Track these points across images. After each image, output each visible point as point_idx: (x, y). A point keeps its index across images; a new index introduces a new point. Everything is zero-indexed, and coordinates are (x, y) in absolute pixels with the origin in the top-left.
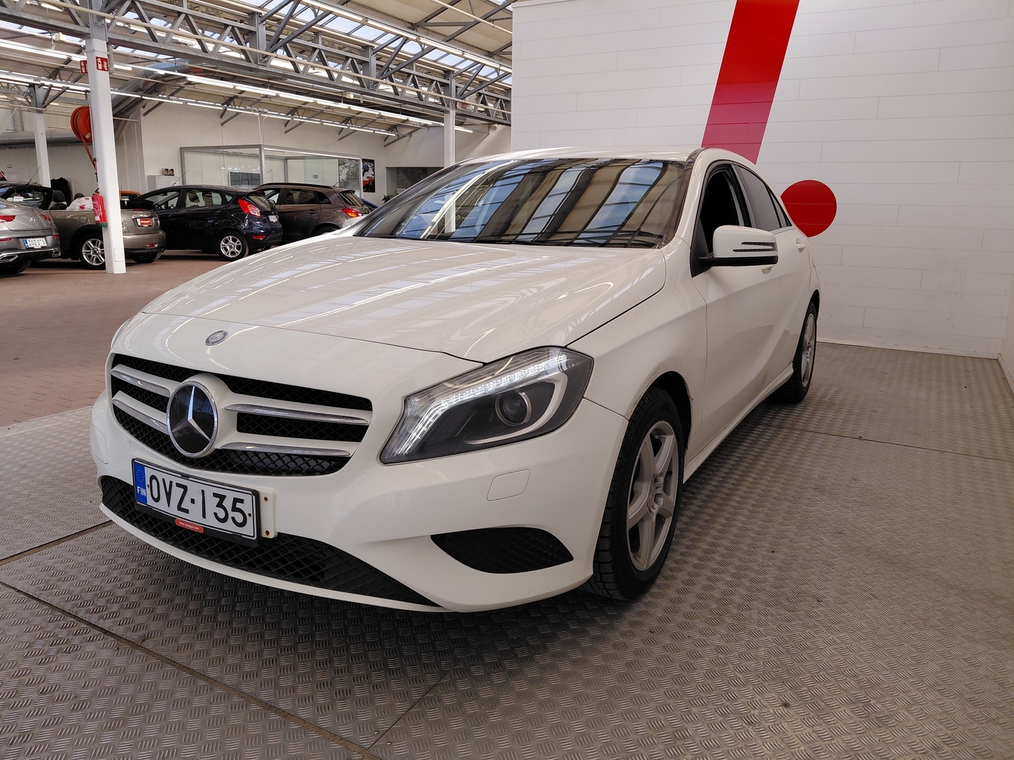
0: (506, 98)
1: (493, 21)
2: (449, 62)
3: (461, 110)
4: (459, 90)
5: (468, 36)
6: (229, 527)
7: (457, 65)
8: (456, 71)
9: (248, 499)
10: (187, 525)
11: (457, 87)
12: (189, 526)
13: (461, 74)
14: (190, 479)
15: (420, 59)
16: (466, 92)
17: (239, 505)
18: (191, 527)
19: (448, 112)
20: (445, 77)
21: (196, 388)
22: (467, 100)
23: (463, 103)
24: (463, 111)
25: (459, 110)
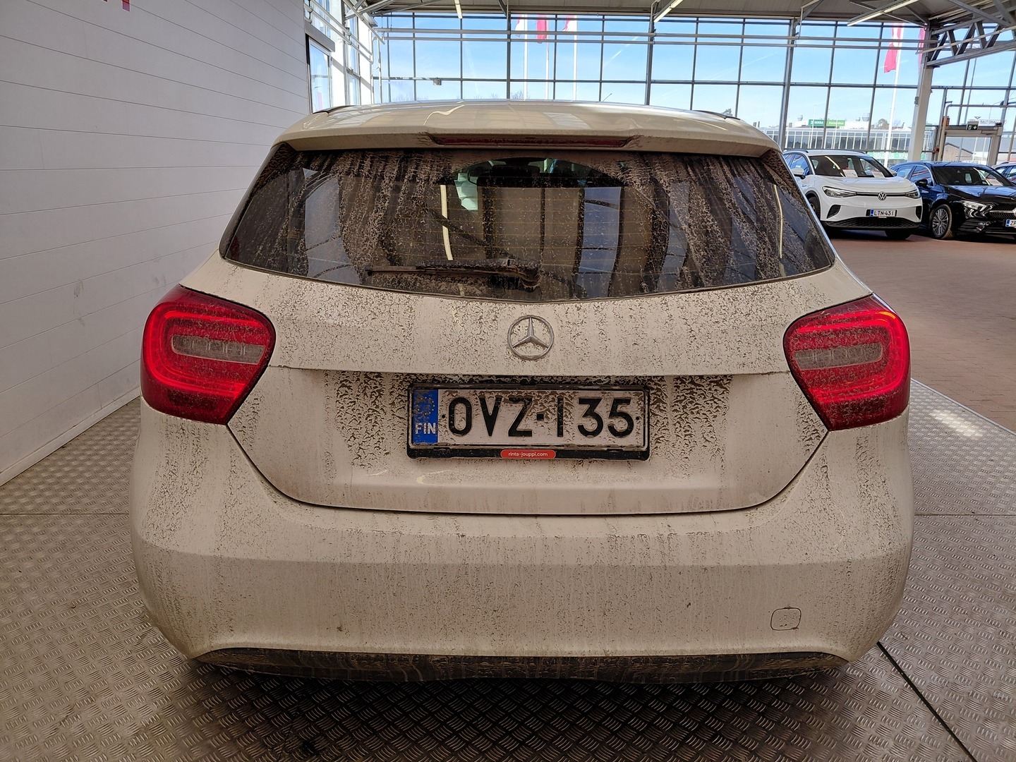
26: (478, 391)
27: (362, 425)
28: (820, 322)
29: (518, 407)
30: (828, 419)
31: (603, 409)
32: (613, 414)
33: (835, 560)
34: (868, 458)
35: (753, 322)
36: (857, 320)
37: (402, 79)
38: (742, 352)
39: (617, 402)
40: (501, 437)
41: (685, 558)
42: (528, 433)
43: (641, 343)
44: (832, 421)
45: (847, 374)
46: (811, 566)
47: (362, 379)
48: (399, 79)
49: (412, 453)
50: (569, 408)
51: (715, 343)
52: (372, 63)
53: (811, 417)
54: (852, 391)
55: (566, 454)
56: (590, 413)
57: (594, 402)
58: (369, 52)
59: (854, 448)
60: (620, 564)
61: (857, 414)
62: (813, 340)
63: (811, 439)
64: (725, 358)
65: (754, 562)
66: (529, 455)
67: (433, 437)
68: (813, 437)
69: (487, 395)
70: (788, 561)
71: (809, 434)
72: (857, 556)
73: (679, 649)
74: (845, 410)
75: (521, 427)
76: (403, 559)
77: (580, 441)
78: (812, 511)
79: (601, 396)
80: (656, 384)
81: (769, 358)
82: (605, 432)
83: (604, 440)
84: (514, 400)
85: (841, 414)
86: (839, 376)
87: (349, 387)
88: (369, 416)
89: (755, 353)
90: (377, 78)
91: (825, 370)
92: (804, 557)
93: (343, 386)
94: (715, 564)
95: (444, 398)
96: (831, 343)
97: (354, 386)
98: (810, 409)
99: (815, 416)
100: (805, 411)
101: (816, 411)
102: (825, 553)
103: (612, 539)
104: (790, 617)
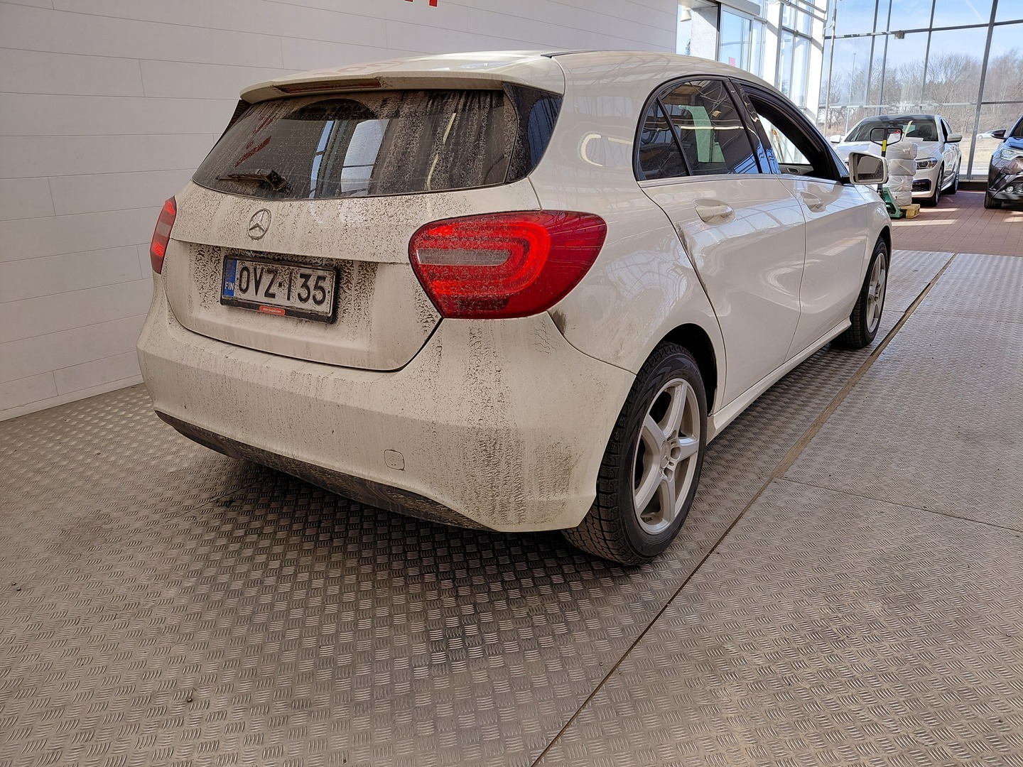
26: (254, 263)
27: (208, 280)
28: (448, 227)
29: (271, 276)
30: (441, 307)
31: (311, 283)
32: (317, 287)
33: (423, 418)
34: (483, 348)
35: (392, 222)
36: (487, 228)
37: (859, 36)
38: (375, 245)
39: (320, 278)
40: (261, 297)
41: (328, 396)
42: (273, 296)
43: (313, 231)
44: (445, 309)
45: (460, 272)
46: (404, 419)
47: (211, 250)
48: (855, 36)
49: (223, 302)
50: (295, 280)
51: (359, 236)
52: (825, 22)
53: (426, 303)
54: (464, 287)
55: (290, 313)
56: (305, 286)
57: (307, 277)
58: (823, 12)
59: (468, 336)
60: (294, 391)
61: (467, 306)
62: (436, 240)
63: (427, 322)
64: (361, 248)
65: (366, 407)
66: (272, 311)
67: (231, 292)
68: (429, 320)
69: (258, 267)
70: (389, 411)
71: (425, 317)
72: (441, 420)
73: (332, 464)
74: (454, 302)
75: (271, 291)
76: (201, 367)
77: (298, 304)
78: (419, 378)
79: (311, 273)
80: (348, 269)
81: (394, 251)
82: (311, 300)
83: (310, 306)
84: (269, 272)
85: (451, 306)
86: (451, 274)
87: (203, 255)
88: (212, 275)
89: (384, 247)
90: (829, 38)
91: (439, 266)
92: (400, 411)
93: (200, 254)
94: (344, 404)
95: (239, 266)
96: (452, 244)
97: (206, 255)
98: (424, 296)
99: (429, 303)
100: (421, 298)
101: (430, 299)
102: (416, 412)
103: (294, 373)
104: (394, 458)
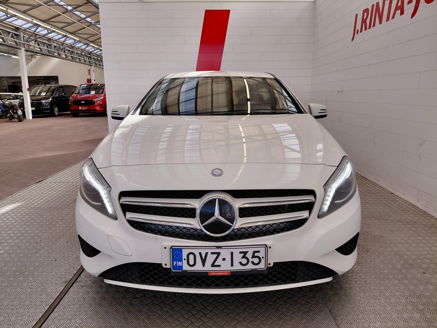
0: (49, 43)
1: (49, 5)
2: (18, 23)
3: (27, 48)
4: (25, 39)
5: (33, 12)
6: (250, 267)
7: (23, 25)
8: (22, 28)
9: (262, 250)
10: (217, 274)
11: (23, 36)
12: (220, 274)
13: (25, 30)
14: (223, 248)
15: (4, 21)
16: (30, 39)
17: (256, 254)
18: (221, 274)
19: (20, 49)
20: (16, 31)
21: (218, 199)
22: (30, 43)
23: (28, 45)
24: (28, 49)
25: (26, 48)
